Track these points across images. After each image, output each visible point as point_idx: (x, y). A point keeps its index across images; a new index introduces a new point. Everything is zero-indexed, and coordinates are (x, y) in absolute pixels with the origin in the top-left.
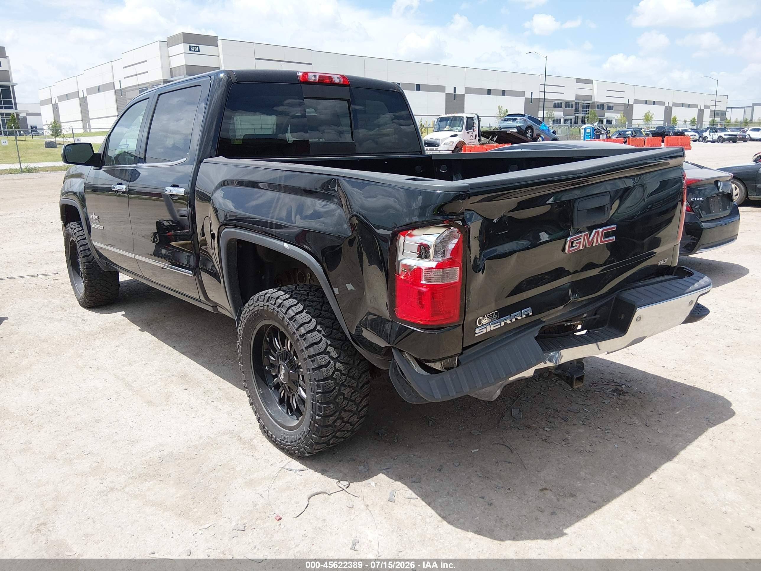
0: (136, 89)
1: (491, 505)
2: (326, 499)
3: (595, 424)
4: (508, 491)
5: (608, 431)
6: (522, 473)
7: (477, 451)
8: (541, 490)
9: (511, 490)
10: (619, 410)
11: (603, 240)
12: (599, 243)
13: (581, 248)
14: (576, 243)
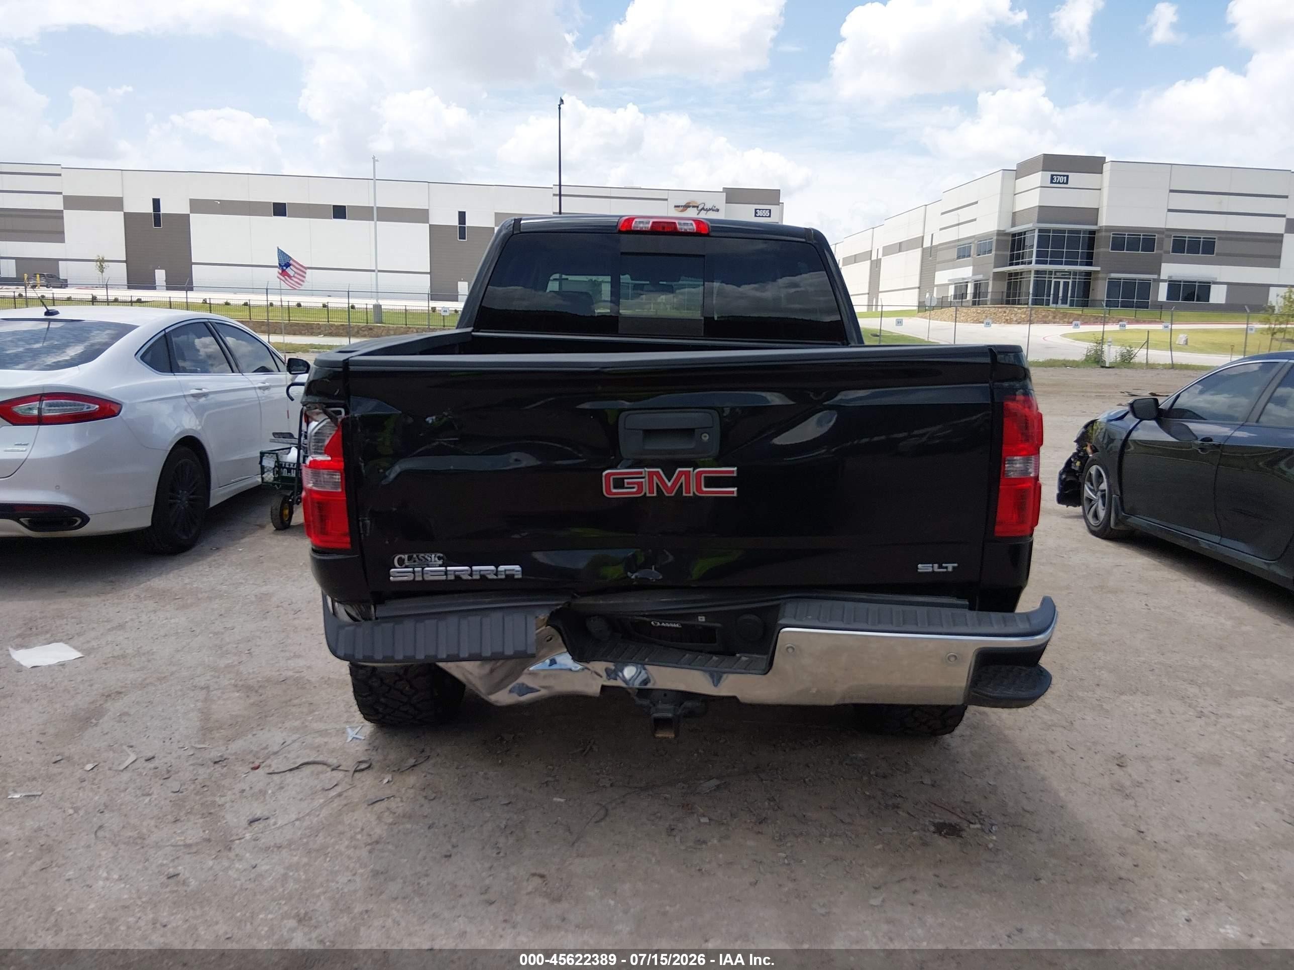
0: (954, 247)
1: (446, 856)
2: (322, 772)
3: (792, 846)
4: (494, 855)
5: (792, 862)
6: (555, 847)
7: (560, 802)
8: (534, 875)
9: (501, 854)
10: (880, 850)
11: (705, 489)
12: (694, 493)
13: (645, 493)
14: (628, 483)
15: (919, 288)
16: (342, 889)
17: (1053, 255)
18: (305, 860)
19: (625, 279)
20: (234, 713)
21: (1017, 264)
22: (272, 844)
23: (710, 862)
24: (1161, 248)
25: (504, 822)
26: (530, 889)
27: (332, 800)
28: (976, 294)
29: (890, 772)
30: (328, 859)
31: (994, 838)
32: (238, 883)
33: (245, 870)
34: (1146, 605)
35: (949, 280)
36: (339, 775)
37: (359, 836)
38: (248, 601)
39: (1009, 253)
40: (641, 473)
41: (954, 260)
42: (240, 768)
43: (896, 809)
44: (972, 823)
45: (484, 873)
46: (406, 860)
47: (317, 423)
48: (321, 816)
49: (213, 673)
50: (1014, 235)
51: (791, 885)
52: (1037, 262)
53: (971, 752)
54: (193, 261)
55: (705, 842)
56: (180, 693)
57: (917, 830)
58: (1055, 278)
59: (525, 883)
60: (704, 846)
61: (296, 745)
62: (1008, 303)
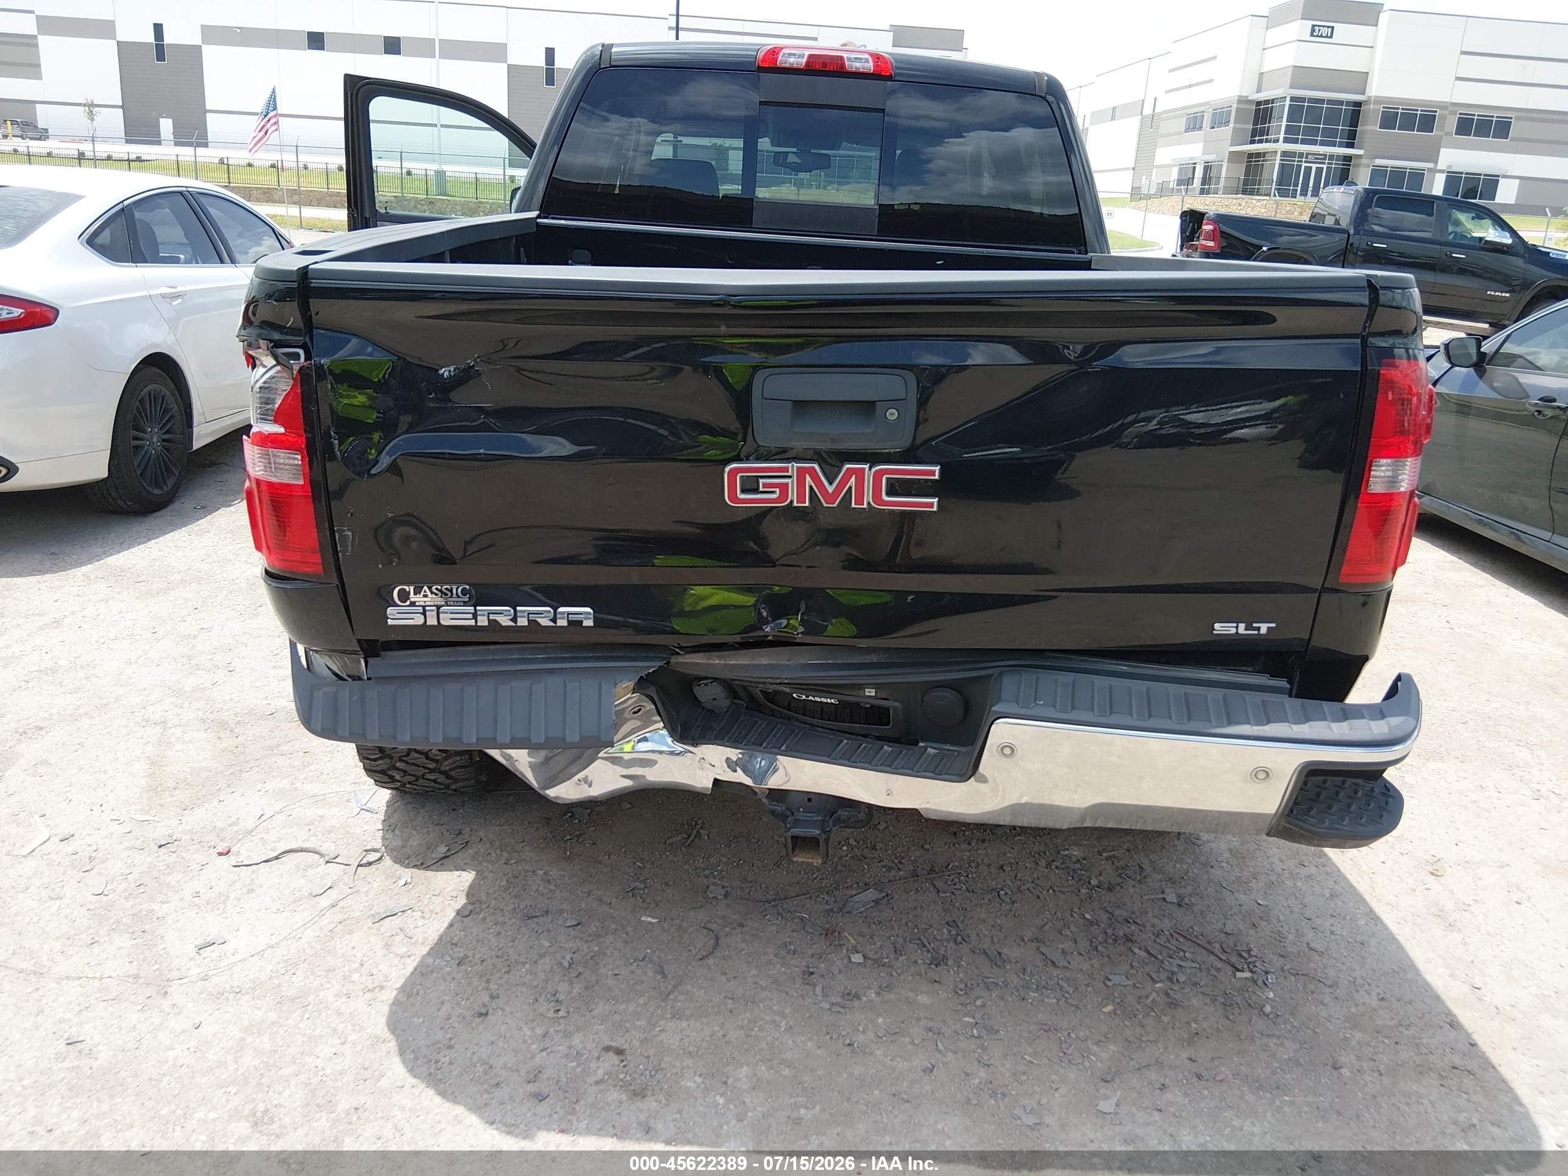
0: (1181, 116)
1: (481, 1015)
2: (311, 866)
3: (984, 1006)
4: (551, 1014)
5: (984, 1033)
6: (641, 1001)
7: (650, 923)
8: (608, 1049)
9: (561, 1014)
10: (1109, 1013)
11: (887, 499)
12: (869, 503)
13: (792, 502)
14: (765, 485)
15: (1134, 169)
16: (323, 1069)
17: (1308, 131)
18: (273, 1016)
19: (764, 144)
20: (196, 765)
21: (1261, 141)
22: (228, 988)
23: (864, 1032)
24: (1441, 128)
25: (568, 958)
26: (600, 1073)
27: (322, 914)
28: (1206, 180)
29: (1119, 880)
30: (307, 1016)
31: (1271, 995)
32: (171, 1054)
33: (183, 1032)
34: (1448, 622)
35: (1173, 160)
36: (335, 870)
37: (355, 977)
38: (236, 587)
39: (1251, 127)
40: (786, 470)
41: (1179, 134)
42: (195, 856)
43: (1130, 944)
44: (1239, 970)
45: (534, 1046)
46: (421, 1020)
47: (265, 370)
48: (303, 940)
49: (173, 700)
50: (1259, 103)
51: (982, 1074)
52: (1286, 140)
53: (1230, 850)
54: (208, 107)
55: (857, 997)
56: (124, 731)
57: (1161, 981)
58: (1305, 162)
59: (593, 1065)
60: (856, 1003)
61: (279, 819)
62: (1244, 192)
